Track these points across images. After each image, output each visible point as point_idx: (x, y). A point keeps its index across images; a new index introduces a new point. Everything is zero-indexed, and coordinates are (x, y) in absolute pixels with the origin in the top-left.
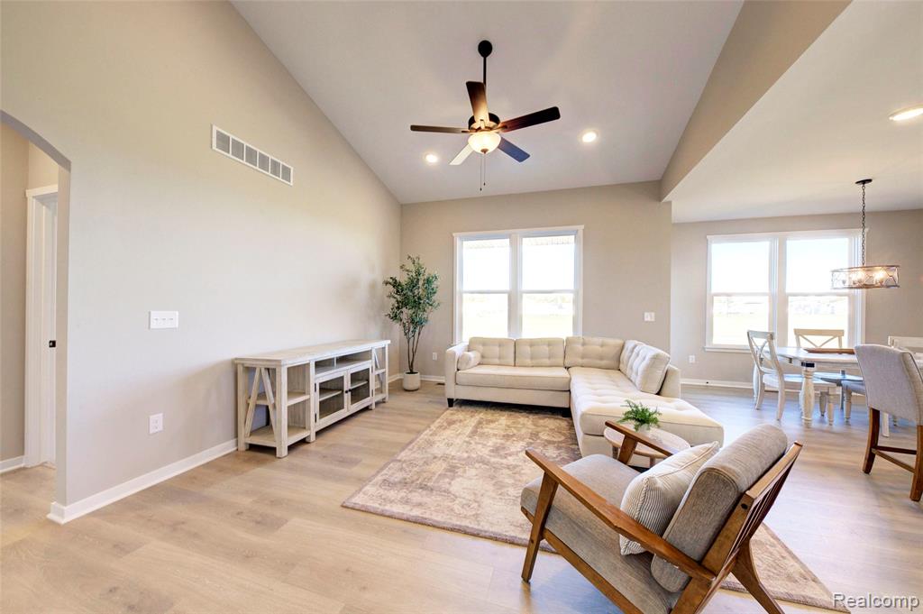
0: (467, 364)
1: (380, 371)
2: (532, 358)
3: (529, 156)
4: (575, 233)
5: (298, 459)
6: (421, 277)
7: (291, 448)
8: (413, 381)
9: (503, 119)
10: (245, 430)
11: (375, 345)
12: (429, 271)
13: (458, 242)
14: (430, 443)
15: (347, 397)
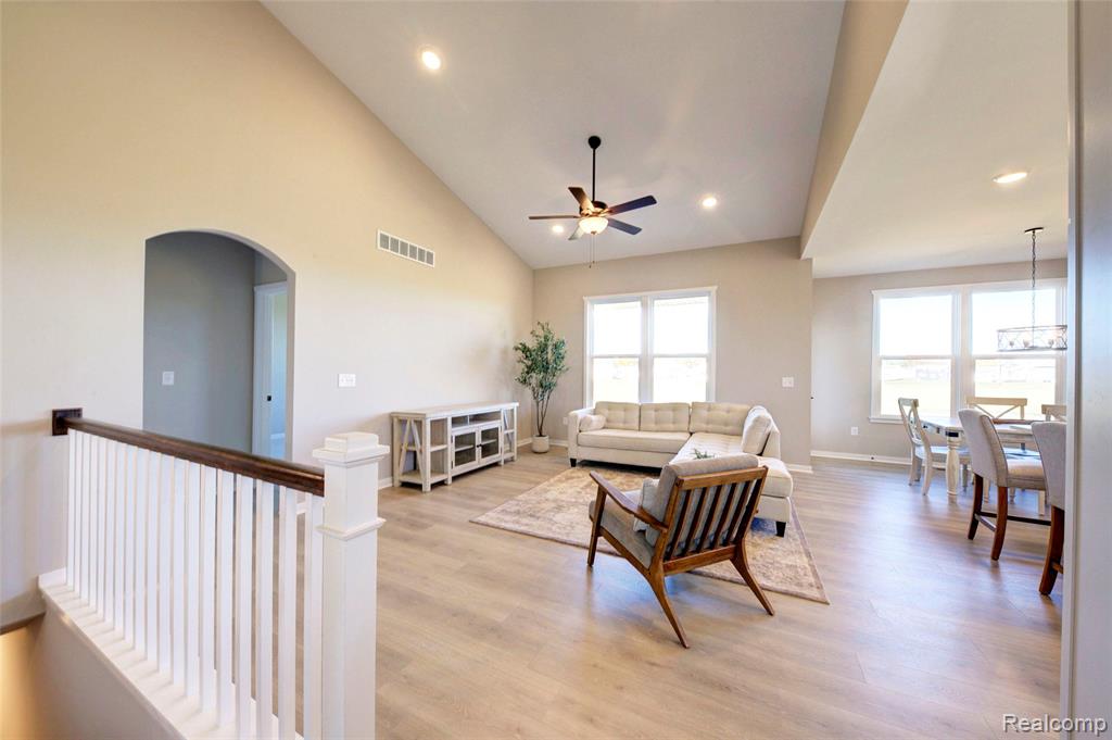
0: (589, 425)
1: (509, 431)
2: (656, 423)
3: (640, 230)
4: (709, 293)
5: (438, 493)
6: (549, 343)
7: (434, 486)
8: (543, 443)
9: (610, 205)
10: (399, 470)
11: (505, 407)
12: (557, 337)
13: (588, 306)
14: (546, 491)
15: (478, 451)
